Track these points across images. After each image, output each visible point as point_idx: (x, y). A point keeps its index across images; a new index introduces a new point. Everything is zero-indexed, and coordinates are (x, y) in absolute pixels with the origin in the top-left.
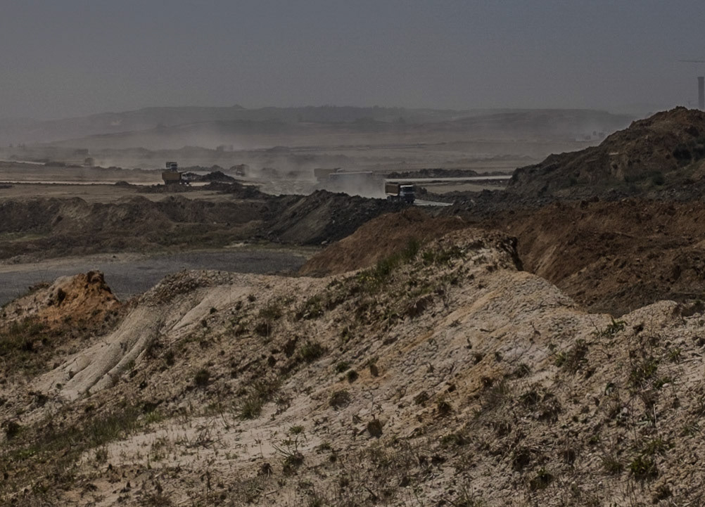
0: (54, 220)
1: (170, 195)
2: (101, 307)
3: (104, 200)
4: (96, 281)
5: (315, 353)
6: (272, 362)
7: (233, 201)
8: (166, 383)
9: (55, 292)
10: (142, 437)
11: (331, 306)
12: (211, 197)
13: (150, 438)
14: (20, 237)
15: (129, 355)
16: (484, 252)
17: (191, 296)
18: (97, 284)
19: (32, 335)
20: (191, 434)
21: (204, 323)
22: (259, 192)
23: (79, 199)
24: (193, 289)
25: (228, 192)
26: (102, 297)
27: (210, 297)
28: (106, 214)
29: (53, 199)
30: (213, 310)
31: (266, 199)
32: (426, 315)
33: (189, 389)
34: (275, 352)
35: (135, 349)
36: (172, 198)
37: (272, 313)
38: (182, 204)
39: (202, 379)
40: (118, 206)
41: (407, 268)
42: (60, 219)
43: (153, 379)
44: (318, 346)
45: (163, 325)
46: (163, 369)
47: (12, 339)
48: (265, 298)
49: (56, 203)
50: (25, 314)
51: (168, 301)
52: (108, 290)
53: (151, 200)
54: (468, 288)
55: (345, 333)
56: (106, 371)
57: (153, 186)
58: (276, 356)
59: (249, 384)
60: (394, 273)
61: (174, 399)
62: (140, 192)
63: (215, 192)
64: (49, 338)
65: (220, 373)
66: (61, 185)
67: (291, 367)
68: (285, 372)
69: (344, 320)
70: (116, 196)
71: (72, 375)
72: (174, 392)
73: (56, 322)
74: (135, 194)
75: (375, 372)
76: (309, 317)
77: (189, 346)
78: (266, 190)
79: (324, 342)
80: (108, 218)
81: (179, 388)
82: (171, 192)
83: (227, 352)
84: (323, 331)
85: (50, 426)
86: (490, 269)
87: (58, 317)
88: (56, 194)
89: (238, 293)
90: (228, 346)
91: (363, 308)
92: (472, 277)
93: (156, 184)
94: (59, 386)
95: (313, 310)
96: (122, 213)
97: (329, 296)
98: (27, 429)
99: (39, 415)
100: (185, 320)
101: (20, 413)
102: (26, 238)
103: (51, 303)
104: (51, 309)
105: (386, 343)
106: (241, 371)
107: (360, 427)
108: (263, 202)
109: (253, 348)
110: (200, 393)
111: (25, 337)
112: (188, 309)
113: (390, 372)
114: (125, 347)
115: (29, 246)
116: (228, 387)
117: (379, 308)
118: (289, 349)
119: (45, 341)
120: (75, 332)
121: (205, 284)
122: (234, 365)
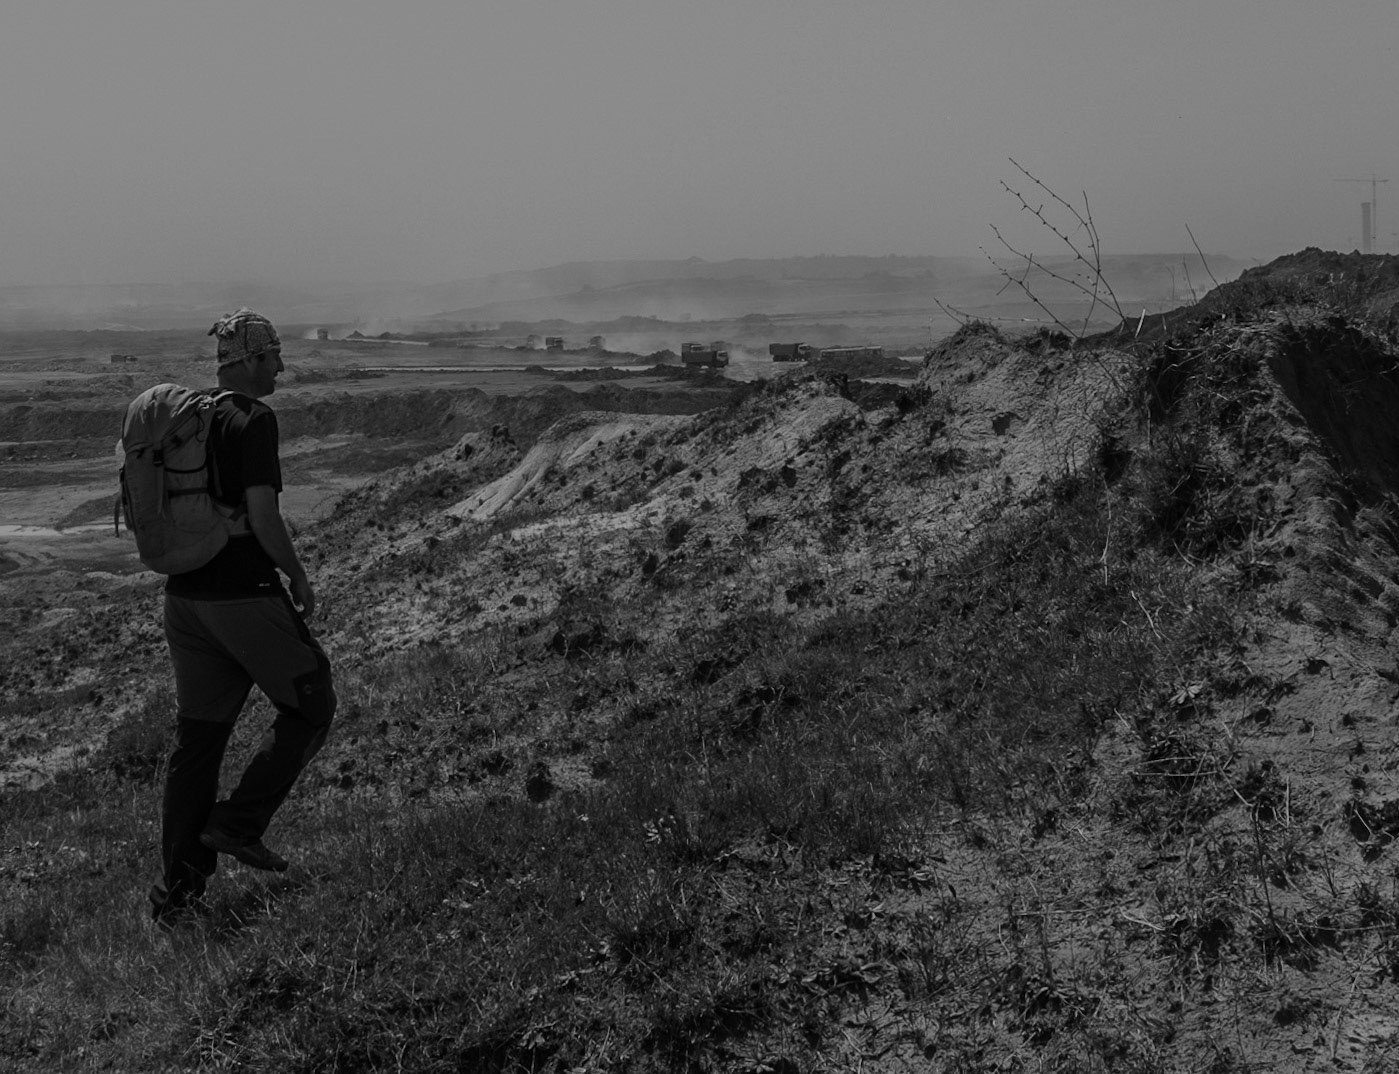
0: (445, 418)
1: (600, 383)
2: (506, 456)
3: (510, 391)
4: (501, 434)
5: (678, 467)
6: (644, 477)
7: (686, 390)
8: (559, 498)
9: (462, 448)
10: (537, 526)
11: (694, 434)
12: (659, 385)
13: (545, 526)
14: (397, 443)
15: (530, 484)
16: (814, 385)
17: (583, 433)
18: (503, 437)
19: (443, 483)
20: (574, 522)
21: (593, 453)
22: (723, 378)
23: (476, 391)
24: (584, 427)
25: (680, 378)
26: (507, 449)
27: (599, 433)
28: (513, 410)
29: (440, 392)
30: (600, 443)
31: (732, 386)
32: (759, 432)
33: (578, 501)
34: (646, 469)
35: (534, 479)
36: (603, 387)
37: (649, 442)
38: (617, 395)
39: (588, 493)
40: (528, 400)
41: (754, 400)
42: (451, 418)
43: (549, 497)
44: (680, 463)
45: (558, 458)
46: (557, 489)
47: (425, 488)
48: (644, 432)
49: (446, 397)
50: (434, 470)
51: (563, 438)
52: (513, 442)
53: (574, 390)
54: (793, 410)
55: (702, 451)
56: (511, 498)
57: (577, 372)
58: (647, 473)
59: (625, 494)
60: (744, 404)
61: (565, 509)
62: (560, 380)
63: (660, 379)
64: (458, 485)
65: (602, 488)
66: (451, 372)
67: (658, 480)
68: (654, 484)
69: (703, 442)
70: (526, 386)
71: (481, 502)
72: (565, 504)
73: (463, 472)
74: (551, 383)
75: (714, 472)
76: (677, 443)
77: (579, 470)
78: (733, 374)
79: (685, 460)
80: (516, 416)
81: (569, 500)
82: (601, 380)
83: (610, 473)
84: (686, 452)
85: (465, 537)
86: (812, 396)
87: (466, 469)
88: (445, 384)
89: (623, 428)
90: (611, 469)
91: (716, 433)
92: (797, 402)
93: (580, 369)
94: (471, 511)
95: (681, 437)
96: (535, 409)
97: (694, 426)
98: (445, 542)
99: (456, 531)
100: (577, 453)
101: (438, 532)
102: (405, 445)
103: (458, 458)
104: (459, 463)
105: (728, 454)
106: (619, 485)
107: (696, 506)
108: (729, 391)
109: (631, 467)
110: (587, 504)
111: (437, 484)
112: (580, 444)
113: (726, 472)
114: (526, 477)
115: (410, 455)
116: (608, 498)
117: (728, 431)
118: (658, 466)
119: (454, 488)
120: (482, 479)
121: (594, 423)
122: (614, 482)
